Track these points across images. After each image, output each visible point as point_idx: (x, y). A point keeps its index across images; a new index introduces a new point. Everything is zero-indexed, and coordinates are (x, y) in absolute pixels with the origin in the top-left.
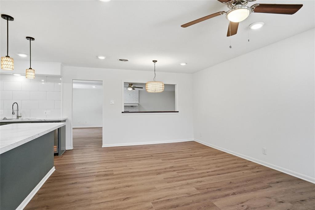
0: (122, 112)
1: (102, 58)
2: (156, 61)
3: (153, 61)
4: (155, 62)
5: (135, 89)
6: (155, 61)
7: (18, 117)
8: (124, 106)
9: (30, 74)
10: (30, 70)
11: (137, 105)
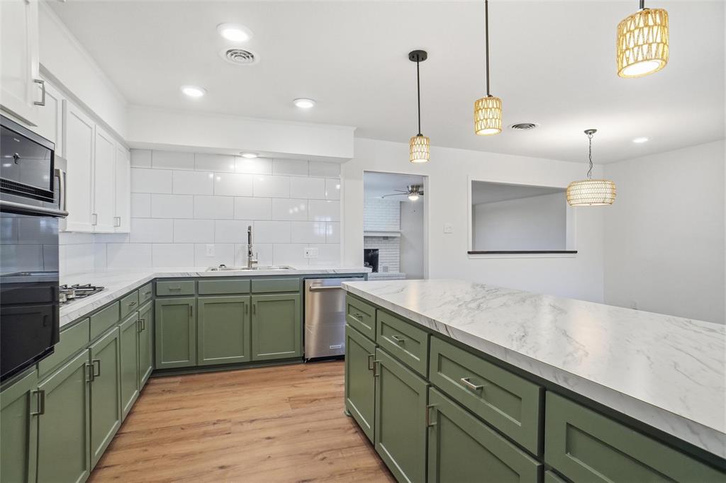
0: (469, 253)
2: (594, 131)
3: (586, 132)
6: (590, 132)
7: (250, 263)
8: (365, 237)
11: (399, 235)
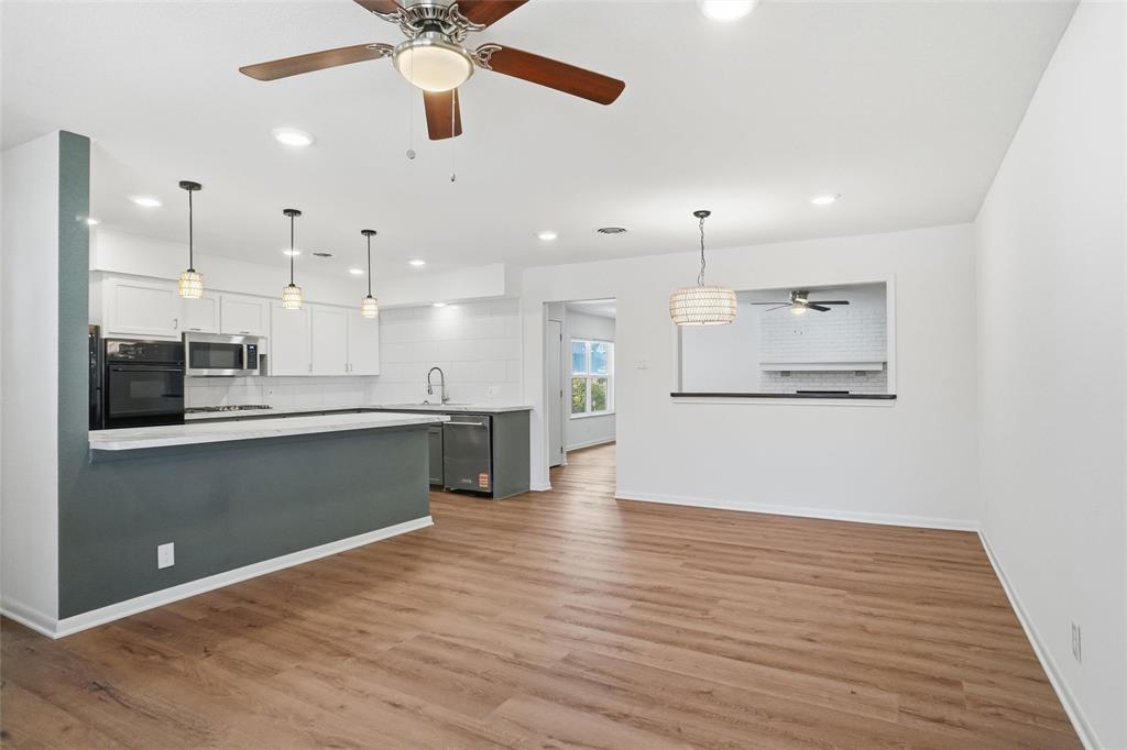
0: (673, 395)
1: (548, 237)
2: (708, 213)
3: (696, 214)
4: (702, 217)
5: (828, 309)
6: (702, 214)
7: (444, 400)
9: (369, 307)
10: (369, 300)
11: (880, 368)
